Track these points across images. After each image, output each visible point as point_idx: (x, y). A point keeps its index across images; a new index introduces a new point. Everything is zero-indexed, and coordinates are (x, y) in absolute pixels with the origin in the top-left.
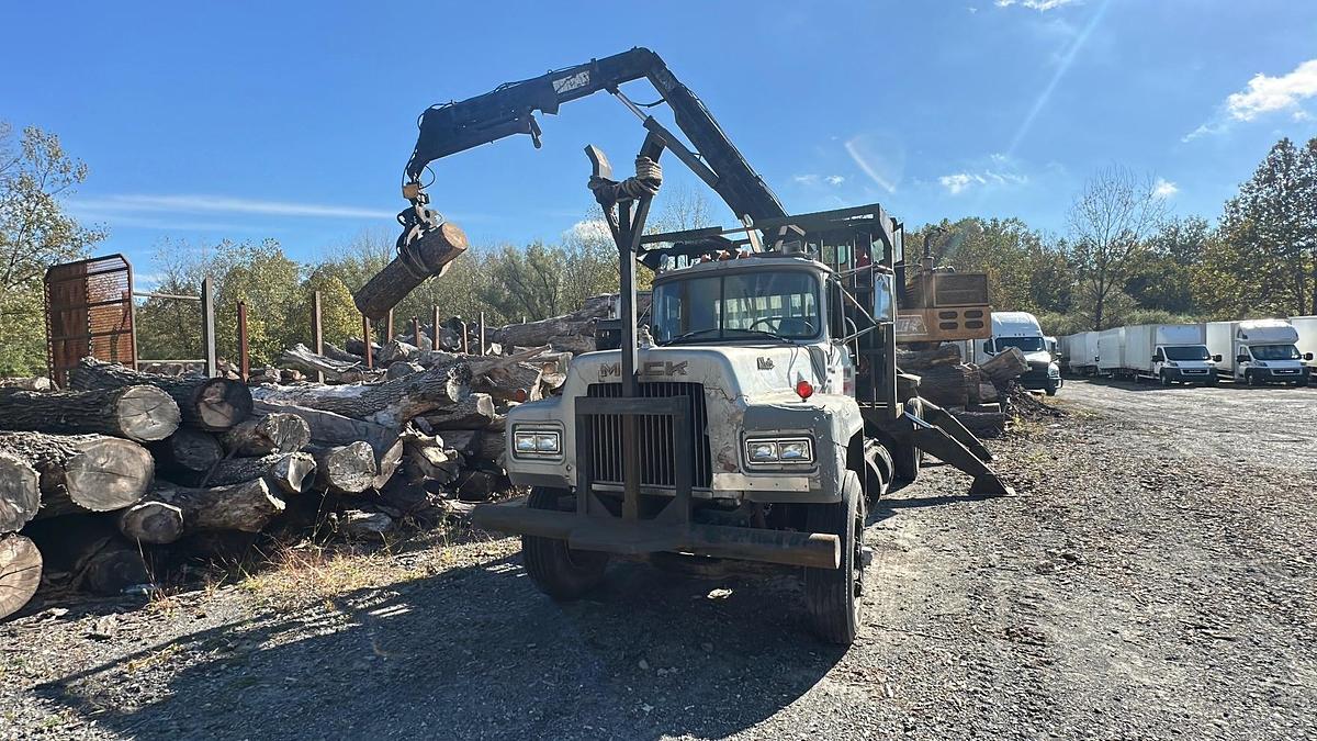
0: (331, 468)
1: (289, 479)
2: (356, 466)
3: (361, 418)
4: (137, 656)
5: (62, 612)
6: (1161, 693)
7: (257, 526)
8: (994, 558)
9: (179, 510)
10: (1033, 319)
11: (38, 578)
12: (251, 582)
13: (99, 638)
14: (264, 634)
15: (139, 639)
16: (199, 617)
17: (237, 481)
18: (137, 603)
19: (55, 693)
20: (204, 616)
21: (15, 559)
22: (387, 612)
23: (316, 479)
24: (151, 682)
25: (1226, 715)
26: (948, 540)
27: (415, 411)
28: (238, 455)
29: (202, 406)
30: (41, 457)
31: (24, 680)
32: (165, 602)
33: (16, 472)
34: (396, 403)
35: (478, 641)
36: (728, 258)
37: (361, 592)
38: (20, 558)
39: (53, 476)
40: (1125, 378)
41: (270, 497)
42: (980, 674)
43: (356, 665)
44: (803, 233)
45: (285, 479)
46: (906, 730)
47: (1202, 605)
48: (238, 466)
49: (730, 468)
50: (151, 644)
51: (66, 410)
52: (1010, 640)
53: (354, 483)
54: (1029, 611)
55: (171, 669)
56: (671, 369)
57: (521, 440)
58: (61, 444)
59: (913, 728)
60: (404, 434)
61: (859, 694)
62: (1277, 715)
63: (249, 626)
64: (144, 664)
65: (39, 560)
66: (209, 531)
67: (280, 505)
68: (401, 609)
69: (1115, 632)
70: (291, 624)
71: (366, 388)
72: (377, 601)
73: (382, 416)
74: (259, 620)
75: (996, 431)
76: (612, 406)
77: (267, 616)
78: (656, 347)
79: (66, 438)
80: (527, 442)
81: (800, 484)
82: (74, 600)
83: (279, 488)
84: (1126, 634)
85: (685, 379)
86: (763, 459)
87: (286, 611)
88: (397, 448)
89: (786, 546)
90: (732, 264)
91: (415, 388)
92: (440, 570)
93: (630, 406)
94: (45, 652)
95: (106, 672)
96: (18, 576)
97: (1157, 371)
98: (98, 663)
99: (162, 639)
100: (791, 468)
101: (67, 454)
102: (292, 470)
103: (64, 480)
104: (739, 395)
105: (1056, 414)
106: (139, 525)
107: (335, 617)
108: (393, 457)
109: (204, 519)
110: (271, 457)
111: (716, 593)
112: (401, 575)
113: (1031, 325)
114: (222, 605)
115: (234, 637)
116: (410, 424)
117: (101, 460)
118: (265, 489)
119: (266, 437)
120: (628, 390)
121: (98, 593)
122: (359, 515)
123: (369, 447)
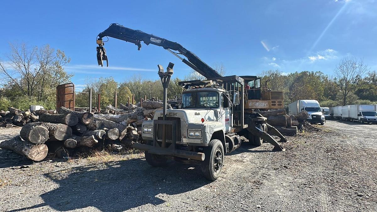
0: (109, 134)
1: (99, 135)
2: (115, 134)
3: (119, 123)
4: (63, 170)
5: (51, 161)
6: (281, 197)
7: (92, 146)
8: (265, 166)
9: (76, 141)
10: (317, 102)
11: (47, 153)
12: (89, 158)
13: (57, 166)
14: (89, 168)
15: (64, 167)
16: (77, 164)
17: (88, 135)
18: (66, 160)
19: (47, 175)
20: (78, 164)
21: (43, 149)
22: (116, 166)
23: (105, 136)
24: (65, 174)
25: (292, 202)
26: (257, 161)
27: (130, 122)
28: (90, 130)
29: (83, 119)
30: (50, 128)
31: (42, 172)
32: (71, 161)
33: (44, 131)
34: (126, 120)
35: (132, 173)
36: (198, 88)
37: (111, 162)
38: (44, 148)
39: (52, 132)
40: (349, 121)
41: (95, 139)
42: (240, 189)
43: (105, 175)
44: (222, 81)
45: (98, 135)
46: (213, 197)
47: (311, 180)
48: (89, 132)
49: (185, 137)
50: (67, 168)
51: (56, 118)
52: (254, 183)
53: (114, 137)
54: (264, 177)
55: (69, 173)
56: (174, 114)
57: (145, 129)
58: (54, 125)
59: (215, 197)
60: (128, 127)
61: (209, 190)
62: (305, 203)
63: (87, 167)
64: (64, 172)
65: (48, 150)
66: (82, 146)
67: (97, 141)
68: (119, 166)
69: (282, 184)
70: (95, 167)
71: (121, 116)
72: (114, 164)
73: (123, 123)
74: (89, 166)
75: (294, 134)
76: (161, 122)
77: (91, 165)
78: (172, 109)
79: (55, 124)
80: (146, 130)
81: (198, 141)
82: (54, 159)
83: (97, 137)
84: (284, 184)
85: (177, 117)
86: (192, 136)
87: (95, 164)
88: (126, 130)
89: (192, 155)
90: (199, 89)
91: (130, 116)
92: (130, 159)
93: (164, 122)
94: (47, 168)
95: (57, 173)
96: (43, 152)
97: (359, 119)
98: (56, 171)
99: (69, 167)
100: (197, 137)
101: (55, 128)
102: (100, 134)
103: (54, 133)
104: (187, 121)
105: (317, 130)
106: (68, 144)
107: (104, 166)
108: (124, 132)
109: (81, 143)
110: (96, 131)
111: (190, 168)
112: (121, 159)
113: (316, 104)
114: (83, 162)
115: (83, 168)
116: (129, 125)
117: (61, 129)
118: (94, 137)
119: (95, 126)
120: (164, 118)
121: (59, 158)
122: (116, 145)
123: (118, 130)
